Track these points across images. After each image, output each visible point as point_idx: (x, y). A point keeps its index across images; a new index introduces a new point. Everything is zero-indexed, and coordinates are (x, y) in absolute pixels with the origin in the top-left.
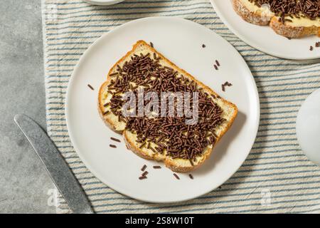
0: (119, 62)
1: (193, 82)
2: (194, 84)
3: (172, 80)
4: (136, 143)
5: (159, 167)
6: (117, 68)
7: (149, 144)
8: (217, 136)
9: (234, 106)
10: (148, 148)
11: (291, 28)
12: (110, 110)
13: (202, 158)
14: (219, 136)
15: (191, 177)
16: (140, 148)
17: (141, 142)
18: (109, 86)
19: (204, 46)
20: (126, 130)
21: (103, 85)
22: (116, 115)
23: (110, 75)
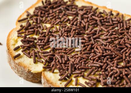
0: (29, 9)
1: (118, 14)
2: (121, 17)
3: (93, 15)
4: (60, 82)
6: (26, 14)
7: (77, 80)
12: (22, 54)
17: (65, 79)
18: (18, 31)
20: (44, 71)
21: (12, 31)
22: (30, 57)
23: (19, 21)
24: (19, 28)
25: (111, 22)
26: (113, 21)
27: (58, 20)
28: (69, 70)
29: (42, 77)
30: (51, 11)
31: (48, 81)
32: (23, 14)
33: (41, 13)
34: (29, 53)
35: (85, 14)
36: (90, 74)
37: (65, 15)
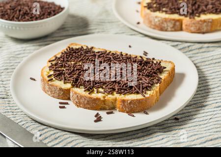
1: (127, 54)
4: (84, 92)
5: (112, 113)
6: (55, 57)
7: (98, 90)
8: (161, 79)
9: (170, 62)
10: (98, 92)
11: (201, 21)
12: (54, 79)
13: (152, 91)
14: (163, 78)
15: (147, 114)
16: (89, 94)
17: (88, 90)
18: (50, 67)
19: (130, 47)
20: (72, 87)
21: (44, 68)
22: (61, 81)
23: (50, 61)
24: (50, 65)
25: (121, 58)
26: (123, 58)
27: (80, 59)
28: (92, 85)
29: (71, 92)
30: (74, 54)
31: (76, 93)
32: (52, 58)
33: (67, 56)
34: (60, 78)
35: (101, 55)
36: (108, 86)
37: (85, 56)
